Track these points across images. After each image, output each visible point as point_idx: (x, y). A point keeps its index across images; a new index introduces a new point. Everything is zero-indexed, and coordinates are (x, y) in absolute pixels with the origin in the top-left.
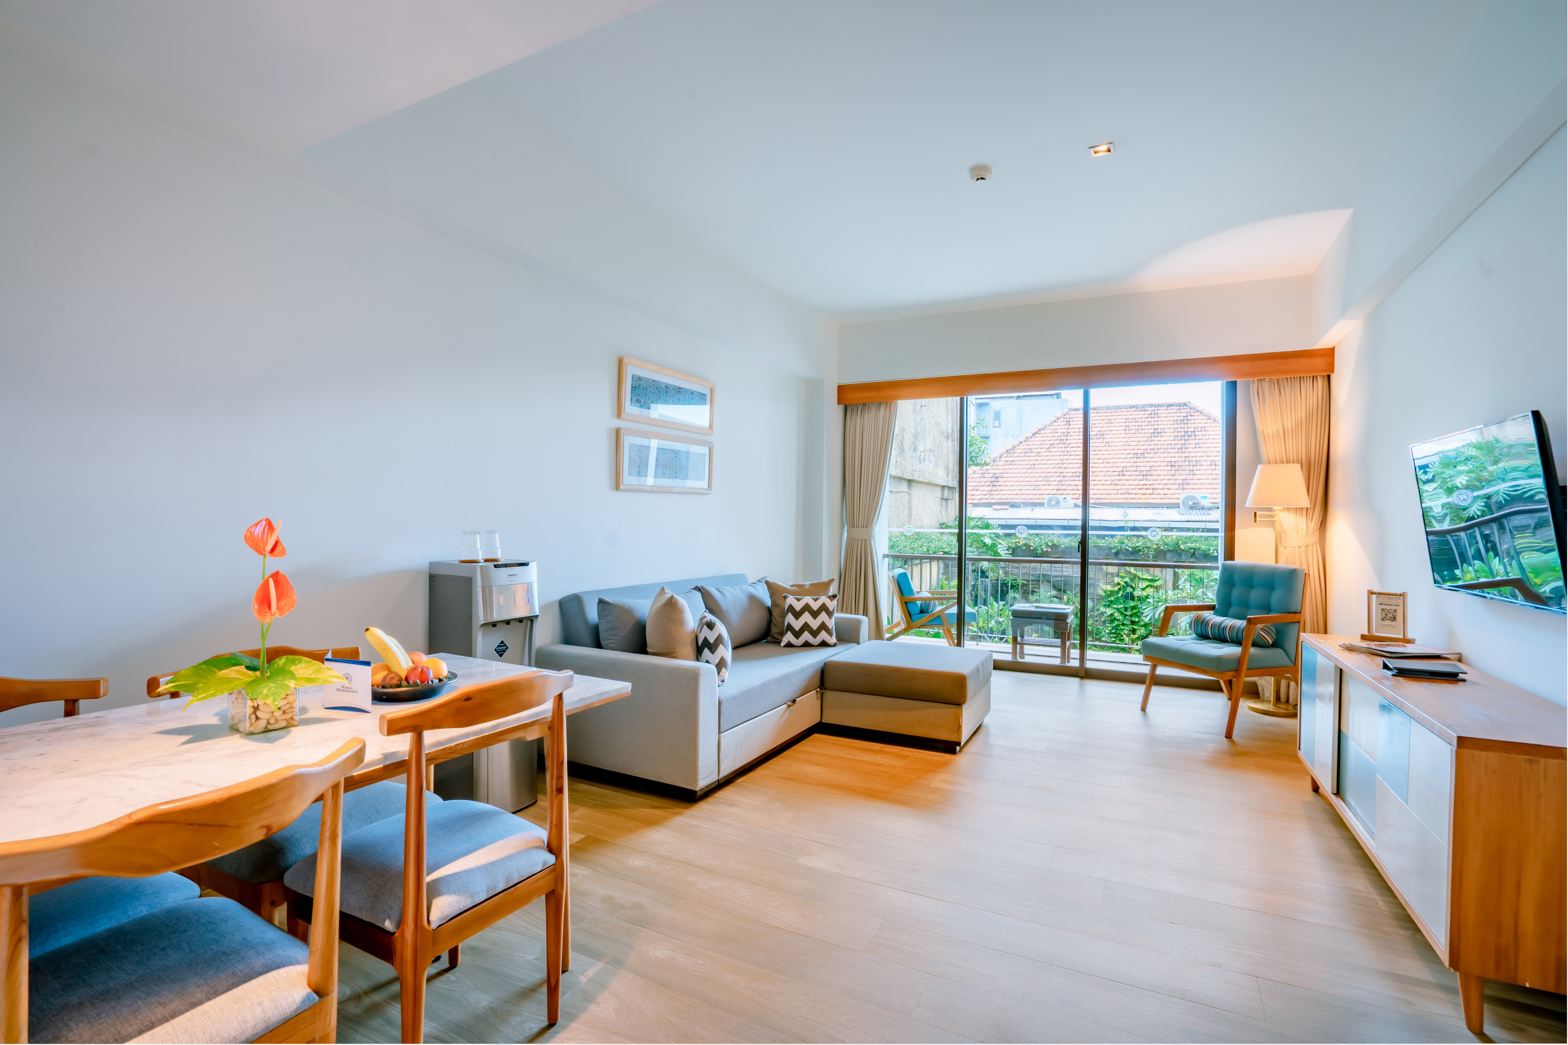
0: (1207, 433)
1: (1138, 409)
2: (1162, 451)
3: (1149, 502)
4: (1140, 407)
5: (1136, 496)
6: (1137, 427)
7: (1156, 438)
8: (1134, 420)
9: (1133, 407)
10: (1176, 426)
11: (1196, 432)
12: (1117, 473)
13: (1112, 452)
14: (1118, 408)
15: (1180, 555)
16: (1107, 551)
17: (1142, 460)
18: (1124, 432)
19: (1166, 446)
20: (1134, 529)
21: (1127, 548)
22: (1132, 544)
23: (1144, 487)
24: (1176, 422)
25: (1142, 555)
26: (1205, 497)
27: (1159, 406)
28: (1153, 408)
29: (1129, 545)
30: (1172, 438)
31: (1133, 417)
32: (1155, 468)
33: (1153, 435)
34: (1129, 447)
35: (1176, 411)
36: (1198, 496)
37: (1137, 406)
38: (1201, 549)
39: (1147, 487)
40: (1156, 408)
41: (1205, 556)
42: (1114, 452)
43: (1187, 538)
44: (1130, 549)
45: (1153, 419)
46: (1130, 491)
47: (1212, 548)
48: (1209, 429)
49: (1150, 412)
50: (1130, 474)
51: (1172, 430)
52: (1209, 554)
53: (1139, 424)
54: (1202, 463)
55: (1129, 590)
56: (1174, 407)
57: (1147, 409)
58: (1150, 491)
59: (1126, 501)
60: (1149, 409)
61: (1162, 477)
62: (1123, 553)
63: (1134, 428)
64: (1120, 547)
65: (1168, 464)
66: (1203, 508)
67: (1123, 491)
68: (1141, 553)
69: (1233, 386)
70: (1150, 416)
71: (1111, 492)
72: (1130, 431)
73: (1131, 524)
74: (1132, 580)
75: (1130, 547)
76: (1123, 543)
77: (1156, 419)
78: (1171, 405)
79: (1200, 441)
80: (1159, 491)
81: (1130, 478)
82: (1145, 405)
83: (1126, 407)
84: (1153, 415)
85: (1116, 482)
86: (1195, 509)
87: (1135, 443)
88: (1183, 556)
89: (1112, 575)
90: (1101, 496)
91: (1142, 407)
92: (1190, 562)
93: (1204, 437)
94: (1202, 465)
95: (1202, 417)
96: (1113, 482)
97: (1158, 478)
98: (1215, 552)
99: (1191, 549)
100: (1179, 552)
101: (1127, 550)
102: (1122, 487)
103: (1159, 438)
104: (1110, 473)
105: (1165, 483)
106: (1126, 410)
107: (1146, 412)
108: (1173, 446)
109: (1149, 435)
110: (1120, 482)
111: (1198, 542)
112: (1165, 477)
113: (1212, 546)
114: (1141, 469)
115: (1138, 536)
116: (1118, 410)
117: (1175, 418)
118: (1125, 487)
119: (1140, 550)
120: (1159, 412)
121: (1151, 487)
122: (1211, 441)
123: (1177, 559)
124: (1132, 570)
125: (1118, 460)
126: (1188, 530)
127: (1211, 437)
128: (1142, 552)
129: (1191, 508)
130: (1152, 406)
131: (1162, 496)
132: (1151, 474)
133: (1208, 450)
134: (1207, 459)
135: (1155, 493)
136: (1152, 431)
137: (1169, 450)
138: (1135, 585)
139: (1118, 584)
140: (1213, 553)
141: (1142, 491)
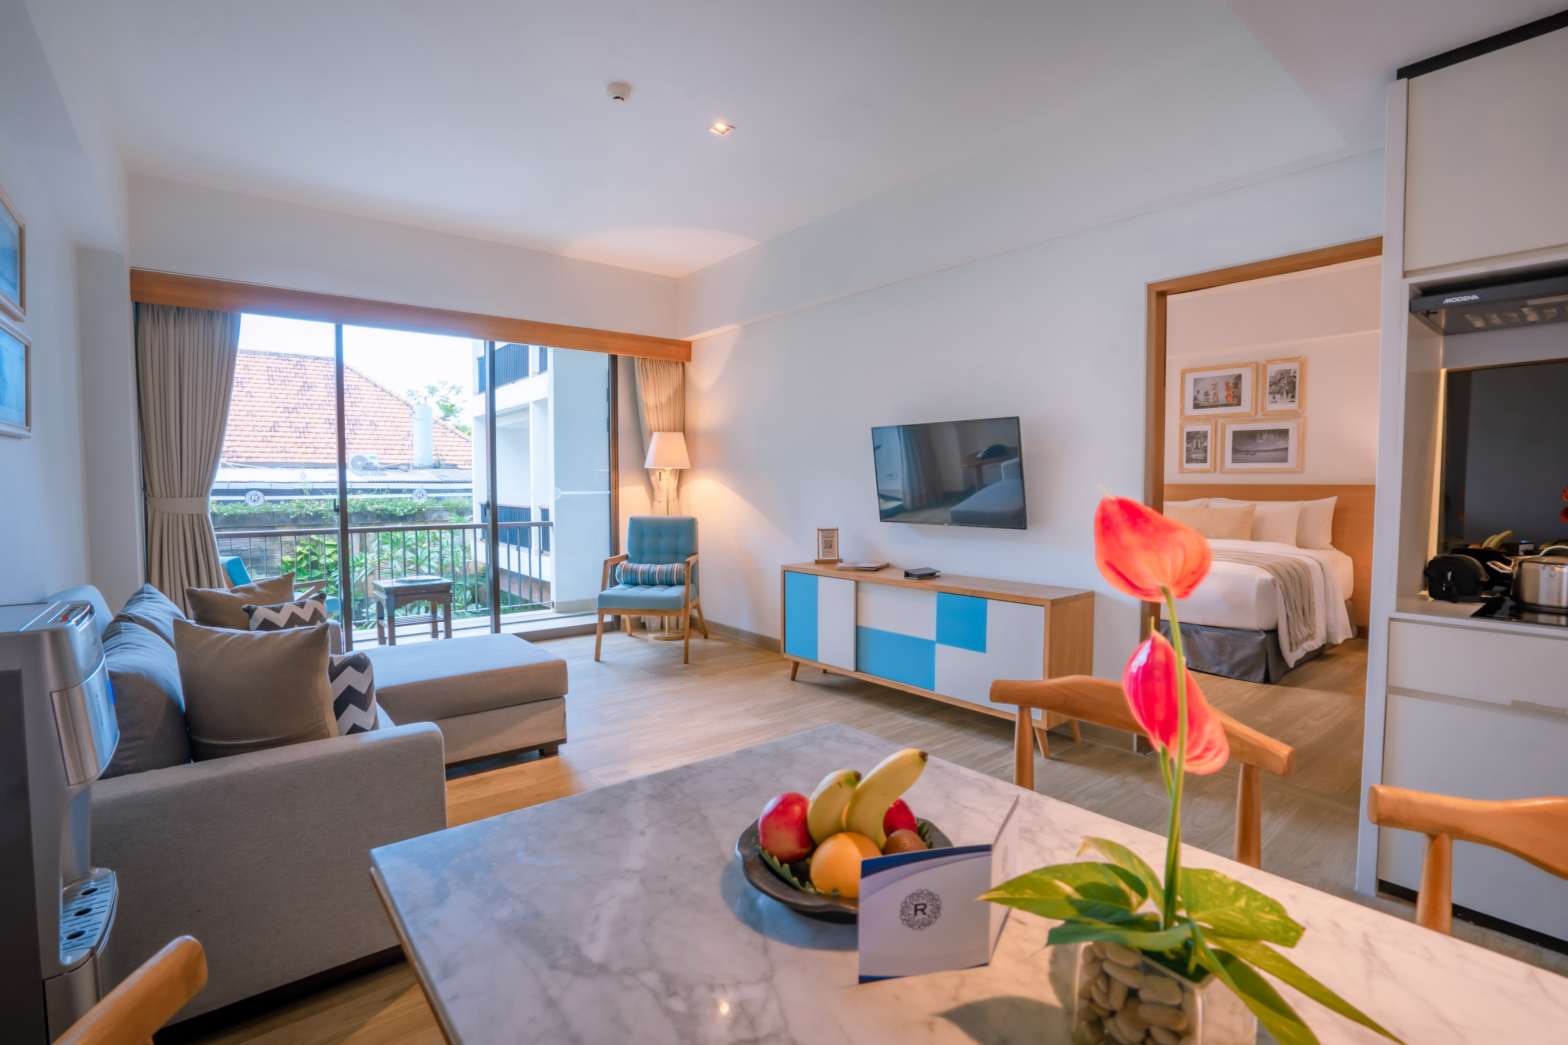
0: (361, 392)
1: (280, 358)
2: (317, 406)
3: (313, 462)
4: (282, 355)
5: (296, 455)
6: (282, 378)
7: (307, 393)
8: (278, 370)
9: (274, 354)
10: (327, 381)
11: (350, 390)
12: (268, 429)
13: (256, 404)
14: (255, 353)
15: (365, 517)
16: (283, 517)
17: (295, 415)
18: (267, 382)
19: (320, 402)
20: (313, 492)
21: (308, 512)
22: (313, 508)
23: (304, 445)
24: (326, 377)
25: (325, 519)
26: (374, 458)
27: (304, 357)
28: (298, 359)
29: (310, 509)
30: (326, 394)
31: (276, 365)
32: (312, 425)
33: (303, 388)
34: (277, 400)
35: (324, 365)
36: (367, 456)
37: (278, 354)
38: (388, 510)
39: (307, 445)
40: (301, 360)
41: (390, 516)
42: (260, 404)
43: (372, 499)
44: (312, 514)
45: (299, 371)
46: (287, 449)
47: (398, 508)
48: (362, 388)
49: (295, 363)
50: (284, 431)
51: (324, 385)
52: (395, 515)
53: (285, 374)
54: (362, 422)
55: (314, 558)
56: (322, 361)
57: (291, 359)
58: (312, 450)
59: (284, 460)
60: (293, 359)
61: (321, 435)
62: (302, 519)
63: (279, 378)
64: (299, 512)
65: (325, 421)
66: (376, 469)
67: (279, 449)
68: (324, 518)
69: (614, 359)
70: (296, 367)
71: (264, 450)
72: (275, 382)
73: (310, 486)
74: (315, 547)
75: (310, 512)
76: (303, 507)
77: (303, 371)
78: (318, 358)
79: (356, 400)
80: (321, 450)
81: (284, 434)
82: (288, 354)
83: (265, 353)
84: (299, 367)
85: (269, 439)
86: (369, 470)
87: (284, 396)
88: (369, 518)
89: (291, 544)
90: (252, 455)
91: (285, 355)
92: (376, 524)
93: (358, 396)
94: (362, 425)
95: (353, 375)
96: (265, 439)
97: (317, 435)
98: (401, 512)
99: (377, 510)
100: (364, 514)
101: (308, 515)
102: (277, 445)
103: (311, 393)
104: (259, 428)
105: (326, 442)
106: (265, 356)
107: (291, 363)
108: (327, 403)
109: (299, 388)
110: (274, 439)
111: (383, 503)
112: (325, 436)
113: (398, 507)
114: (297, 425)
115: (319, 500)
116: (255, 356)
117: (325, 373)
118: (281, 445)
119: (322, 515)
120: (306, 364)
121: (311, 445)
122: (366, 400)
123: (363, 521)
124: (314, 537)
125: (266, 414)
126: (371, 491)
127: (366, 396)
128: (325, 516)
129: (364, 468)
130: (297, 356)
131: (326, 456)
132: (309, 431)
133: (365, 409)
134: (366, 418)
135: (317, 452)
136: (302, 384)
137: (325, 407)
138: (319, 552)
139: (300, 553)
140: (399, 513)
141: (303, 450)
